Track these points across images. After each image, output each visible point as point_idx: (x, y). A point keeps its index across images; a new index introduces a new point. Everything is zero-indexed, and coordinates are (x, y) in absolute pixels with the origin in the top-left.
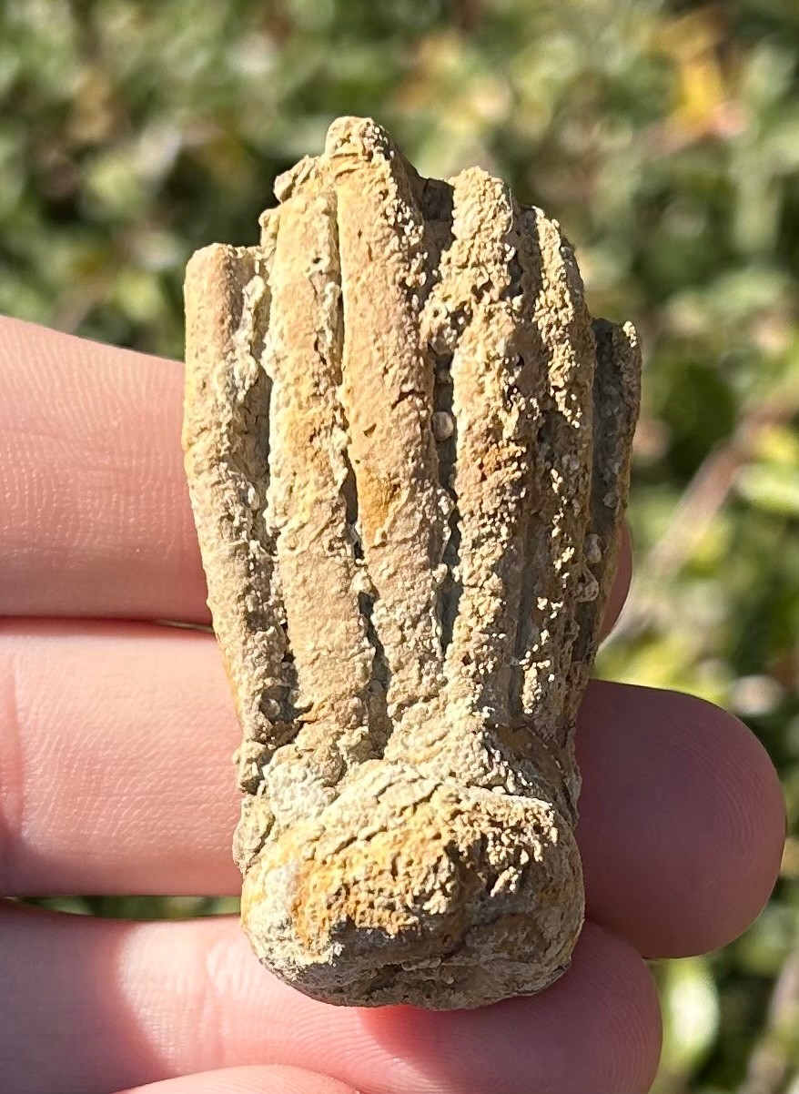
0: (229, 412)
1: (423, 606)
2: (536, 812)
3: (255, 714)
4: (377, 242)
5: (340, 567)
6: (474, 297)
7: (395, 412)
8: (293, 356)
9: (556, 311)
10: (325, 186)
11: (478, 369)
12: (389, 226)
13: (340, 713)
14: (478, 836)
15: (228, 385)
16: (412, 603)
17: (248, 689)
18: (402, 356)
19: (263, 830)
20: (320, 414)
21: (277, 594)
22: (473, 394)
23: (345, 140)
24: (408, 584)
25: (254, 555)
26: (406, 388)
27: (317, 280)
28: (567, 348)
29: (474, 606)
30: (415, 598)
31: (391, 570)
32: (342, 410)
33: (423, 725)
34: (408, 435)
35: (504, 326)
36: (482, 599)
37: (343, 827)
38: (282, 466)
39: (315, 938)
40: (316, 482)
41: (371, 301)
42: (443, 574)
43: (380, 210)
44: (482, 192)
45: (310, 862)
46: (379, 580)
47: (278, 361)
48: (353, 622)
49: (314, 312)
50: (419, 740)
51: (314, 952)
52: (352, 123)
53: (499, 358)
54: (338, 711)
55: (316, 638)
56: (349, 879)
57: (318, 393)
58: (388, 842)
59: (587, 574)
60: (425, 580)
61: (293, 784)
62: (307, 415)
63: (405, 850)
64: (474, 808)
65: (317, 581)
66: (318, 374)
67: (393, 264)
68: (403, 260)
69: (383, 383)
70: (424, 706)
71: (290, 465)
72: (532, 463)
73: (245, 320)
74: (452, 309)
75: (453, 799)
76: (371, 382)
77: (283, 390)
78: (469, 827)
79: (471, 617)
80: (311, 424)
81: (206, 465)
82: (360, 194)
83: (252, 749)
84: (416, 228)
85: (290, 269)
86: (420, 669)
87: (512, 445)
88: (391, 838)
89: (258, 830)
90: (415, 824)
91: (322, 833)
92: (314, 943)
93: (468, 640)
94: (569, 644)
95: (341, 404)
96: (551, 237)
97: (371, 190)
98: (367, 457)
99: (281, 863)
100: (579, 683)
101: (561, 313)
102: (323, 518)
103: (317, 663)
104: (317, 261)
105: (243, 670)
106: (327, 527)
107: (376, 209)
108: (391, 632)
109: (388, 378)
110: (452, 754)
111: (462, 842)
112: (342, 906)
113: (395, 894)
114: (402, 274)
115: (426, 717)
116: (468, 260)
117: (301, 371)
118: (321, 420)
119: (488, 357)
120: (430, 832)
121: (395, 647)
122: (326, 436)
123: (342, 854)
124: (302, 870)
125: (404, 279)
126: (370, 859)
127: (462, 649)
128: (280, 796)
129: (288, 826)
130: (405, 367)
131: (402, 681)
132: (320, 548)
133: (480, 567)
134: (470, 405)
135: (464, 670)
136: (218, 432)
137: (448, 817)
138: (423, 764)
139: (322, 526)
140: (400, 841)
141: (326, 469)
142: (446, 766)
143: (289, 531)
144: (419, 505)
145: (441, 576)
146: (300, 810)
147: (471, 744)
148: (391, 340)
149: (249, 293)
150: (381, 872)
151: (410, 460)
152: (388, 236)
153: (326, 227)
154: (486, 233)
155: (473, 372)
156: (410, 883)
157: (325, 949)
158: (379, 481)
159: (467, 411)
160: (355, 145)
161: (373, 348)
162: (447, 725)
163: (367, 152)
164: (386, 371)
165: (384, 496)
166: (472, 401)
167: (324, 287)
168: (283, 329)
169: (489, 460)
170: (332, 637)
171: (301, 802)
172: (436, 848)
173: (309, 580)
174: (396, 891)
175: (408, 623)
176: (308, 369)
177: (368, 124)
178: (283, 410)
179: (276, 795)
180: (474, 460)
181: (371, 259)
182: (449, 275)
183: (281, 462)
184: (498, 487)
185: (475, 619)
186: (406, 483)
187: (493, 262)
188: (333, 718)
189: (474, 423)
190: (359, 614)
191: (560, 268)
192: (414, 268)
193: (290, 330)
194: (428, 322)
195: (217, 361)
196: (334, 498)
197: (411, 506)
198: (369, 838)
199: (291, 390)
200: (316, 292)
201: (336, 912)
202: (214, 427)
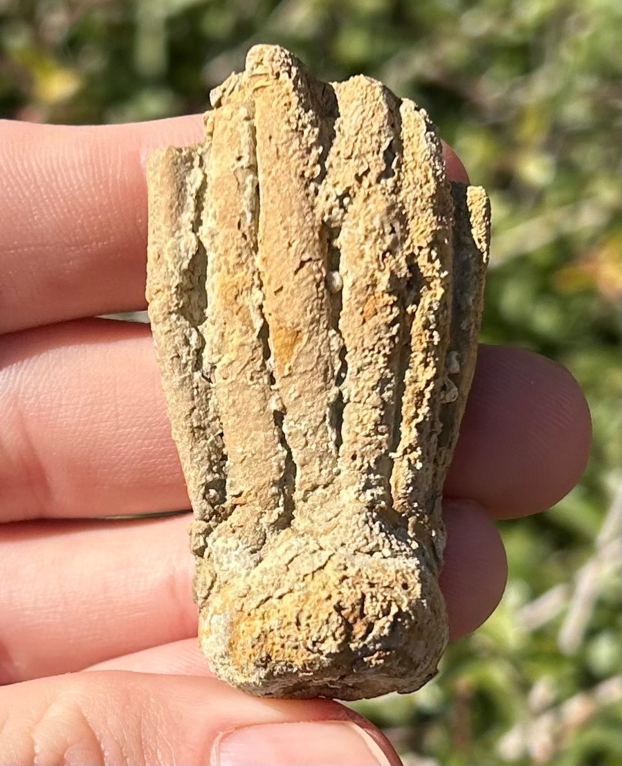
0: (176, 278)
1: (321, 419)
2: (405, 572)
3: (200, 502)
4: (282, 144)
5: (259, 393)
6: (356, 183)
7: (297, 277)
8: (223, 232)
9: (421, 187)
10: (246, 98)
11: (359, 240)
12: (292, 130)
13: (262, 499)
14: (359, 596)
15: (175, 256)
16: (313, 417)
17: (195, 484)
18: (302, 233)
19: (209, 584)
20: (243, 278)
21: (215, 411)
22: (356, 258)
23: (259, 63)
24: (309, 404)
25: (197, 384)
26: (306, 257)
27: (240, 175)
28: (429, 215)
29: (359, 417)
30: (315, 414)
31: (296, 394)
32: (259, 273)
33: (324, 505)
34: (306, 294)
35: (379, 204)
36: (365, 412)
37: (263, 588)
38: (216, 317)
39: (245, 667)
40: (241, 330)
41: (279, 191)
42: (336, 395)
43: (286, 119)
44: (364, 96)
45: (240, 613)
46: (288, 401)
47: (213, 236)
48: (270, 433)
49: (237, 200)
50: (320, 518)
51: (246, 675)
52: (265, 50)
53: (375, 230)
54: (260, 498)
55: (243, 444)
56: (267, 627)
57: (241, 262)
58: (294, 601)
59: (448, 382)
60: (323, 400)
61: (229, 552)
62: (233, 279)
63: (307, 607)
64: (357, 574)
65: (243, 403)
66: (241, 248)
67: (295, 161)
68: (303, 157)
69: (288, 254)
70: (324, 491)
71: (222, 317)
72: (402, 308)
73: (188, 205)
74: (340, 193)
75: (342, 567)
76: (279, 253)
77: (216, 259)
78: (352, 589)
79: (357, 425)
80: (236, 287)
81: (161, 318)
82: (270, 106)
83: (199, 527)
84: (312, 131)
85: (220, 165)
86: (320, 465)
87: (386, 296)
88: (297, 598)
89: (205, 585)
90: (314, 588)
91: (248, 593)
92: (245, 669)
93: (356, 442)
94: (434, 437)
95: (258, 269)
96: (419, 126)
97: (279, 102)
98: (277, 311)
99: (221, 611)
100: (444, 463)
101: (425, 188)
102: (246, 356)
103: (245, 463)
104: (239, 159)
105: (191, 470)
106: (248, 363)
107: (282, 118)
108: (298, 438)
109: (292, 250)
110: (343, 530)
111: (347, 601)
112: (262, 646)
113: (299, 639)
114: (301, 168)
115: (325, 499)
116: (352, 154)
117: (229, 245)
118: (243, 283)
119: (367, 230)
120: (324, 594)
121: (302, 450)
122: (247, 295)
123: (262, 609)
124: (235, 619)
125: (303, 172)
126: (282, 613)
127: (352, 449)
128: (220, 560)
129: (226, 582)
130: (304, 241)
131: (307, 474)
132: (245, 379)
133: (363, 388)
134: (354, 267)
135: (353, 465)
136: (169, 293)
137: (337, 582)
138: (323, 536)
139: (245, 363)
140: (303, 601)
141: (248, 321)
142: (339, 539)
143: (222, 366)
144: (316, 345)
145: (334, 396)
146: (234, 571)
147: (357, 523)
148: (294, 221)
149: (192, 182)
150: (289, 624)
151: (308, 312)
152: (292, 139)
153: (246, 131)
154: (366, 130)
155: (356, 241)
156: (310, 631)
157: (253, 673)
158: (286, 329)
159: (352, 272)
160: (266, 68)
161: (280, 228)
162: (341, 506)
163: (275, 73)
164: (290, 245)
165: (289, 340)
166: (355, 263)
167: (245, 180)
168: (215, 212)
169: (368, 308)
170: (255, 443)
171: (234, 565)
172: (328, 607)
173: (237, 402)
174: (300, 638)
175: (310, 432)
176: (233, 244)
177: (276, 50)
178: (217, 274)
179: (218, 559)
180: (357, 309)
181: (278, 158)
182: (339, 165)
183: (215, 314)
184: (375, 328)
185: (360, 427)
186: (306, 330)
187: (371, 154)
188: (257, 502)
189: (357, 281)
190: (274, 426)
191: (425, 151)
192: (311, 163)
193: (220, 212)
194: (322, 205)
195: (167, 238)
196: (253, 342)
197: (310, 347)
198: (280, 597)
199: (222, 259)
200: (239, 183)
201: (259, 650)
202: (166, 290)
